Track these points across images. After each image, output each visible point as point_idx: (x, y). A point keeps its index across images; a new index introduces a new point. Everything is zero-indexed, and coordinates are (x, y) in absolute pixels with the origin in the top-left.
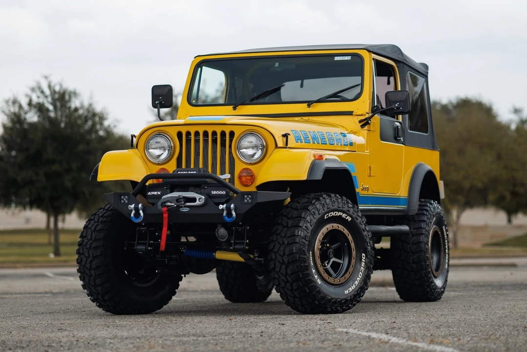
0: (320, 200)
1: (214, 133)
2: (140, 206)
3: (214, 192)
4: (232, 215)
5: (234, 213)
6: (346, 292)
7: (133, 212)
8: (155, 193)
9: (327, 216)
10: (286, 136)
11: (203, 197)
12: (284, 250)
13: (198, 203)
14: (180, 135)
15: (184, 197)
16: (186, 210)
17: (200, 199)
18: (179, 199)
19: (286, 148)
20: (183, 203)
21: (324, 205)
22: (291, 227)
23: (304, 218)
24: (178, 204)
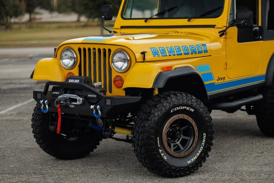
0: (167, 99)
1: (99, 50)
2: (46, 102)
3: (89, 96)
4: (98, 113)
5: (100, 112)
6: (189, 162)
7: (43, 105)
8: (56, 93)
9: (172, 111)
10: (143, 53)
11: (81, 99)
12: (139, 136)
13: (78, 103)
14: (80, 50)
15: (70, 98)
16: (73, 106)
17: (80, 100)
18: (66, 99)
19: (144, 62)
20: (69, 102)
21: (170, 103)
22: (144, 120)
23: (153, 114)
24: (66, 103)
